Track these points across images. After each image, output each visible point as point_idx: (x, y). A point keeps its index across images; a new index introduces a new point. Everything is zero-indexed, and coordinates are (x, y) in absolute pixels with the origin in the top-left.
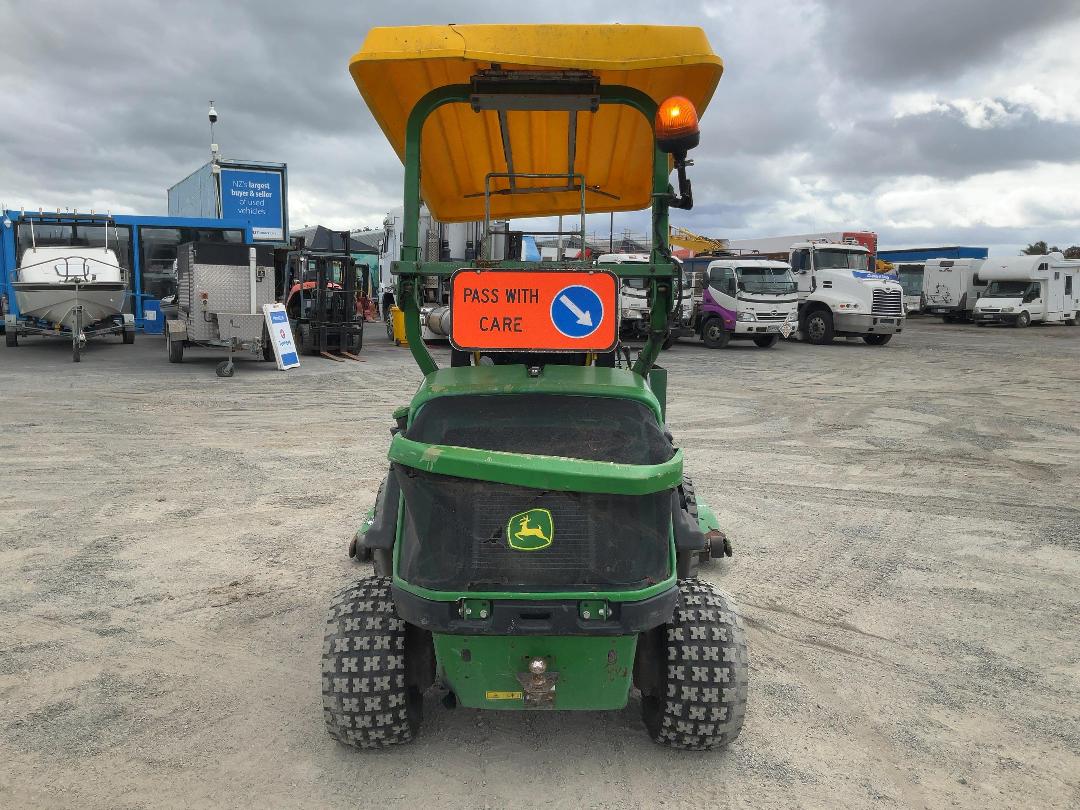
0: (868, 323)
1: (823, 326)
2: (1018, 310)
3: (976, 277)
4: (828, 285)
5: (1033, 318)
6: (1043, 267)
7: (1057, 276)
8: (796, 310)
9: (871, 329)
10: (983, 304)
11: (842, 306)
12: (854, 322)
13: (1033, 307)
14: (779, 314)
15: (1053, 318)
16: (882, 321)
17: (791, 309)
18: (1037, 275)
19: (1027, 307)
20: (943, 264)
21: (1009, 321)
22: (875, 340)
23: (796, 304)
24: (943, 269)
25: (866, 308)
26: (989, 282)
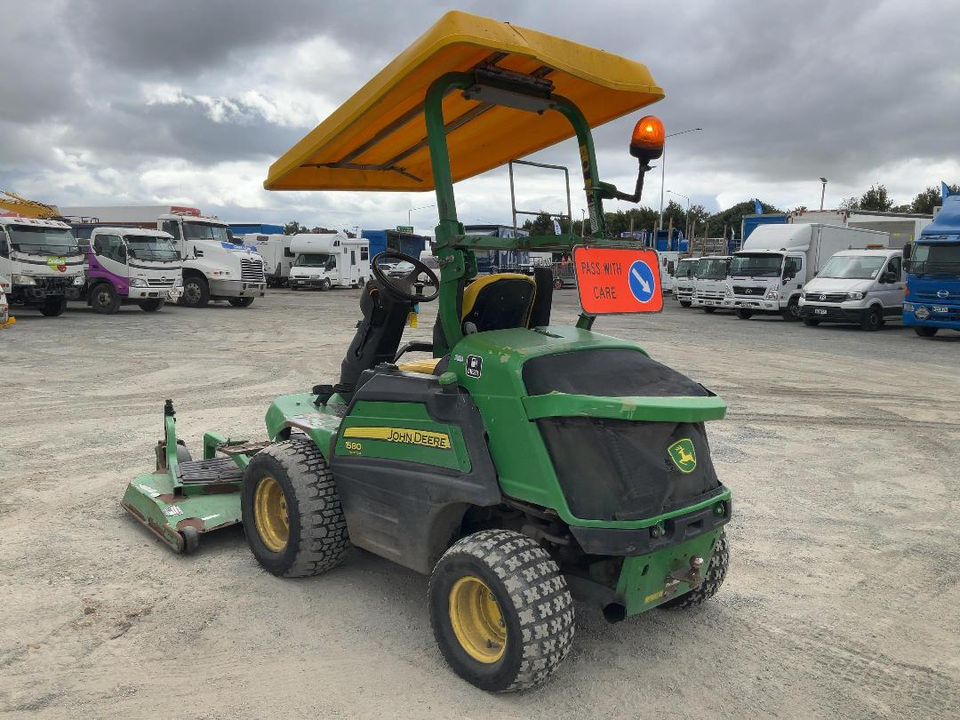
0: (239, 288)
1: (199, 291)
2: (323, 277)
3: (287, 250)
4: (198, 254)
5: (333, 283)
6: (337, 244)
7: (346, 251)
8: (181, 277)
9: (242, 294)
10: (296, 272)
11: (215, 273)
12: (227, 287)
13: (332, 274)
14: (168, 280)
15: (346, 283)
16: (251, 286)
17: (177, 276)
18: (332, 250)
19: (328, 274)
20: (259, 238)
21: (317, 286)
22: (241, 302)
23: (180, 271)
24: (260, 242)
25: (236, 274)
26: (297, 255)
